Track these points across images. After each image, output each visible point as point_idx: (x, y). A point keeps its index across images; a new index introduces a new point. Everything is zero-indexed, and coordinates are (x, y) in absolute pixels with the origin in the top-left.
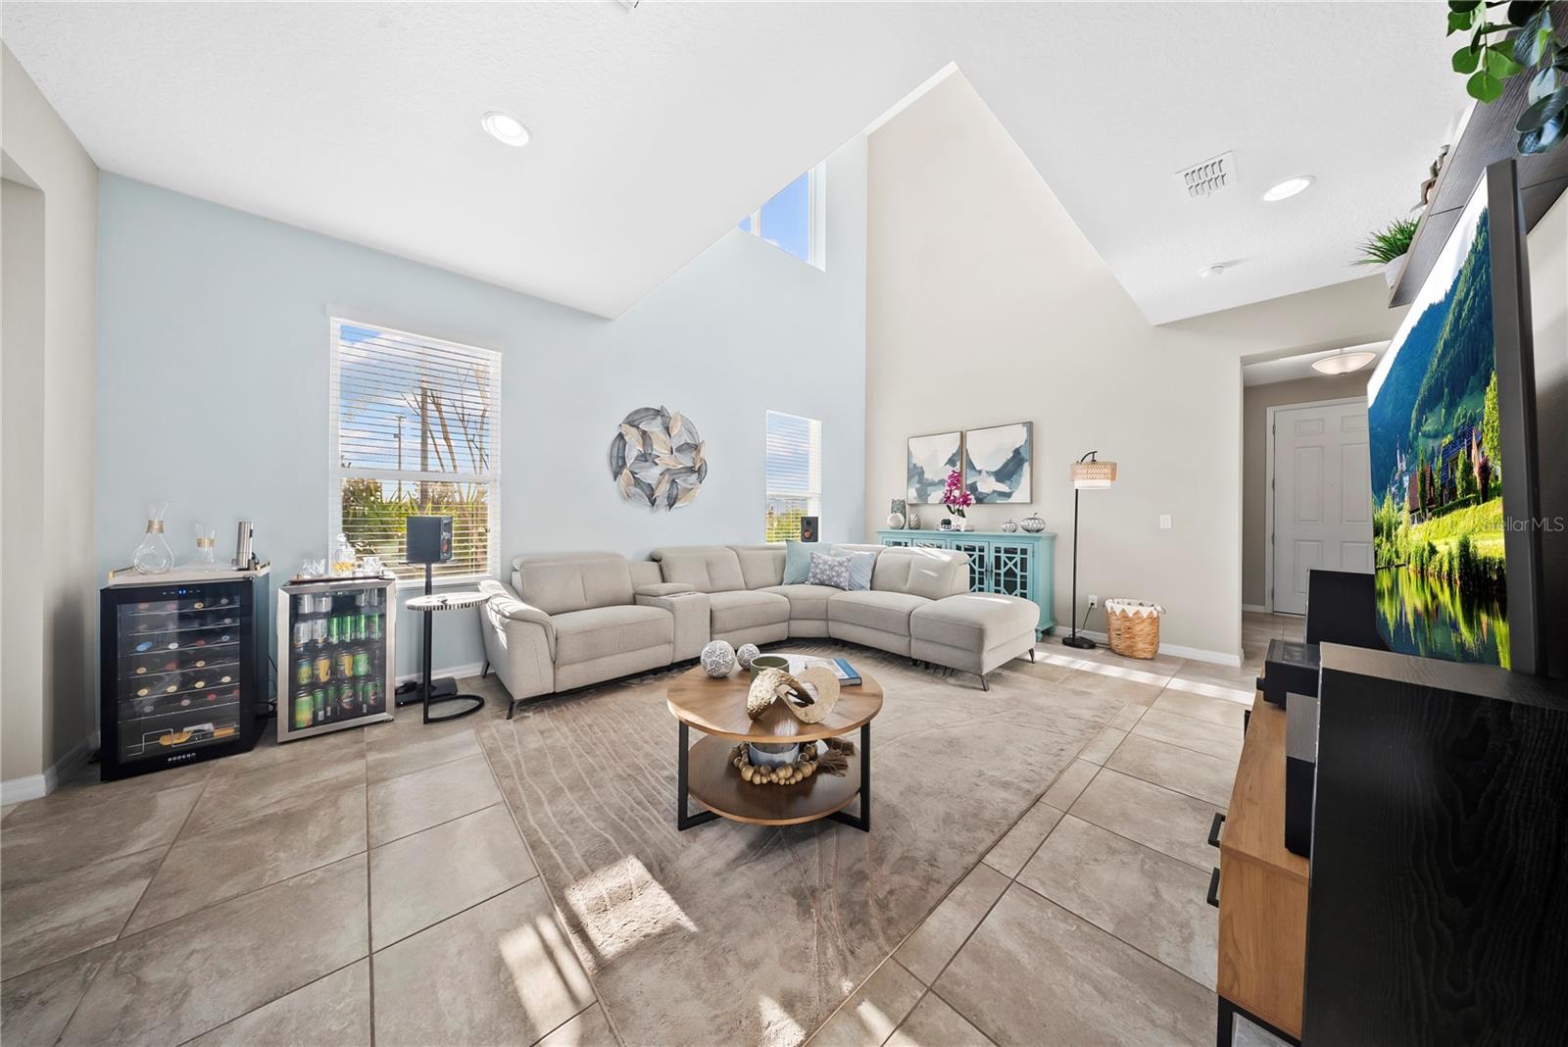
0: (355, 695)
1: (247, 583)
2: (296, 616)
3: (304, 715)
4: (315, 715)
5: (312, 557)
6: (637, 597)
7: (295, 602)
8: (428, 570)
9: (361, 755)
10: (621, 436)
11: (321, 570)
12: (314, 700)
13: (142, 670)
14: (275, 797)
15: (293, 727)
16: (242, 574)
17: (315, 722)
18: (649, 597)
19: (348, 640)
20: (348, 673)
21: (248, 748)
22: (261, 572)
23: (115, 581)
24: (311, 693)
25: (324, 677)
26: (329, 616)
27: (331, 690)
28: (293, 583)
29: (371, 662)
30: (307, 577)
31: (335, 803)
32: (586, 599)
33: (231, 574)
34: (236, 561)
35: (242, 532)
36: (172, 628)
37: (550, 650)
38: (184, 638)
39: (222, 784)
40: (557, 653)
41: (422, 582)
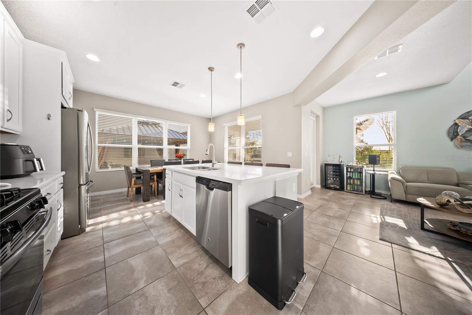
0: (357, 188)
1: (340, 164)
2: (347, 171)
3: (349, 188)
4: (350, 189)
5: (350, 162)
6: (460, 184)
7: (347, 169)
8: (374, 166)
9: (357, 197)
10: (456, 124)
11: (352, 164)
12: (350, 186)
13: (329, 178)
14: (343, 196)
15: (347, 189)
16: (339, 163)
17: (350, 190)
18: (462, 185)
19: (356, 177)
20: (356, 183)
21: (341, 191)
22: (342, 163)
23: (326, 163)
24: (350, 185)
25: (352, 183)
26: (352, 172)
27: (353, 185)
28: (347, 166)
29: (360, 182)
30: (349, 165)
31: (351, 200)
32: (428, 181)
33: (338, 163)
34: (339, 161)
35: (340, 157)
36: (332, 170)
37: (404, 189)
38: (333, 172)
39: (337, 193)
40: (406, 190)
41: (372, 169)
